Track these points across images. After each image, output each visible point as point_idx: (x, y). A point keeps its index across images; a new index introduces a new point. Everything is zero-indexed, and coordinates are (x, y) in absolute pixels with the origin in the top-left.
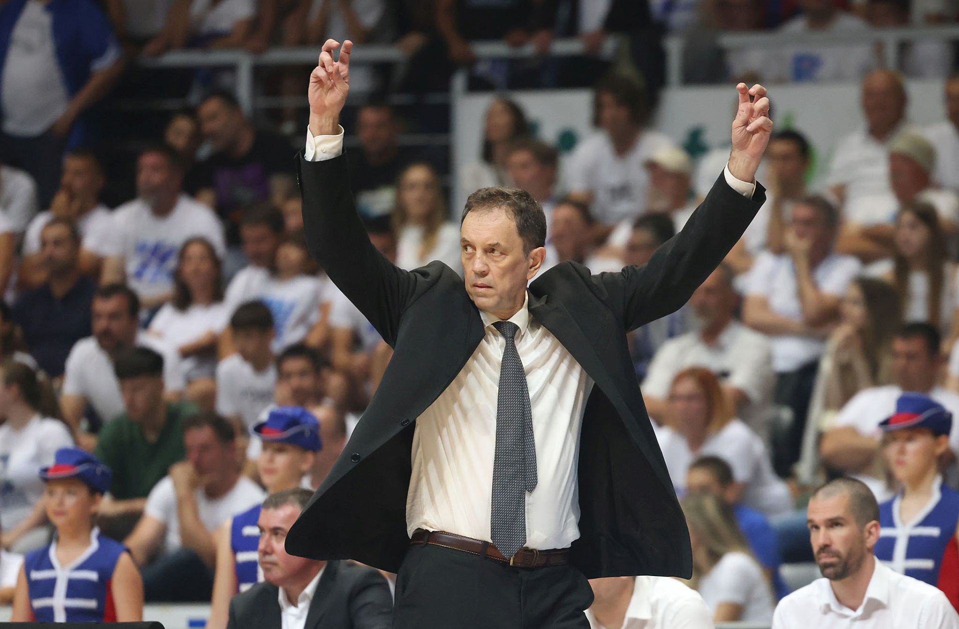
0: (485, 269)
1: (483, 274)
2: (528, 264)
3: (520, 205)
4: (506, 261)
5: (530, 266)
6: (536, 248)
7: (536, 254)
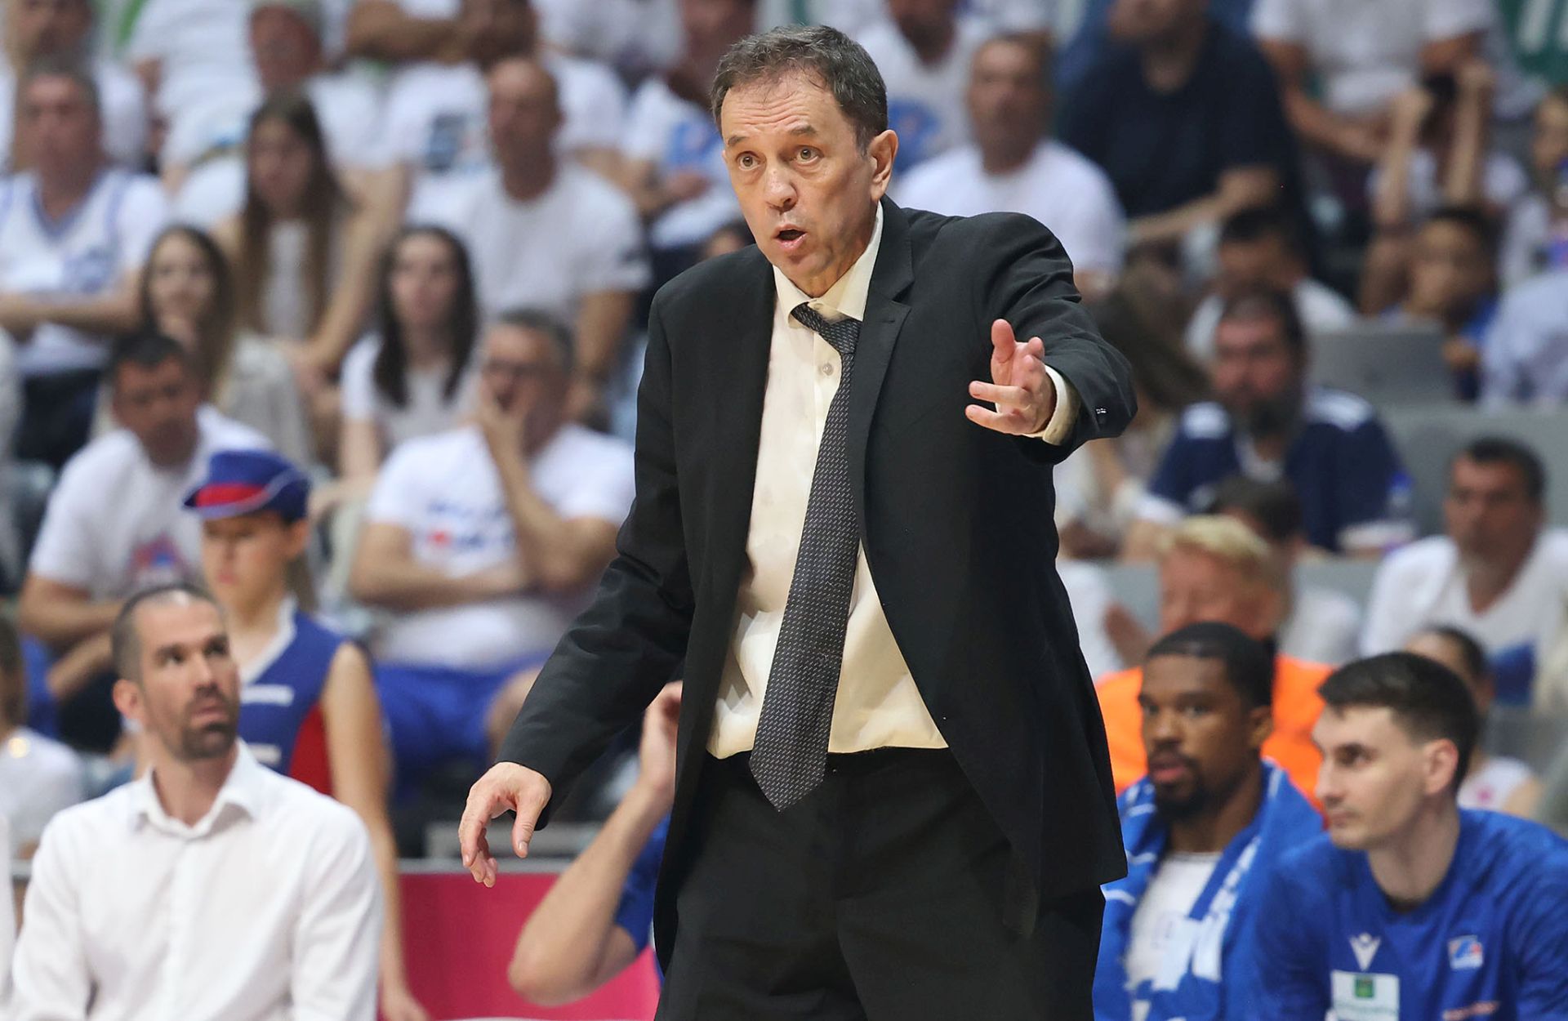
0: (790, 192)
1: (787, 205)
2: (871, 168)
3: (831, 59)
4: (829, 170)
5: (873, 173)
6: (878, 135)
7: (880, 147)
